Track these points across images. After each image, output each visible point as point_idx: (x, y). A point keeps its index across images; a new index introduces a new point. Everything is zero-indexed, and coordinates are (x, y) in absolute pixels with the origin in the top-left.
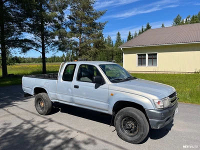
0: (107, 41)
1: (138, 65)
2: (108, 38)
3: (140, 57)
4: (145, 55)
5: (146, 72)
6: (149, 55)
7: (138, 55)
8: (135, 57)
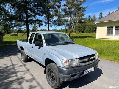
0: (93, 18)
1: (107, 34)
2: (94, 16)
3: (109, 29)
4: (113, 27)
5: (113, 40)
6: (116, 27)
7: (108, 27)
8: (105, 29)
